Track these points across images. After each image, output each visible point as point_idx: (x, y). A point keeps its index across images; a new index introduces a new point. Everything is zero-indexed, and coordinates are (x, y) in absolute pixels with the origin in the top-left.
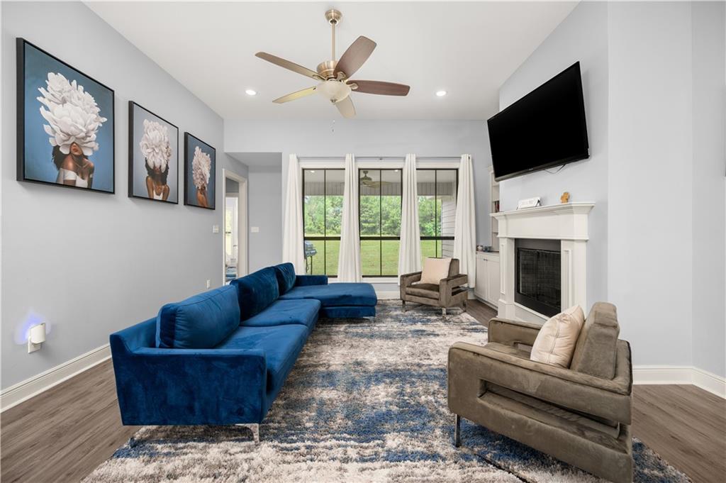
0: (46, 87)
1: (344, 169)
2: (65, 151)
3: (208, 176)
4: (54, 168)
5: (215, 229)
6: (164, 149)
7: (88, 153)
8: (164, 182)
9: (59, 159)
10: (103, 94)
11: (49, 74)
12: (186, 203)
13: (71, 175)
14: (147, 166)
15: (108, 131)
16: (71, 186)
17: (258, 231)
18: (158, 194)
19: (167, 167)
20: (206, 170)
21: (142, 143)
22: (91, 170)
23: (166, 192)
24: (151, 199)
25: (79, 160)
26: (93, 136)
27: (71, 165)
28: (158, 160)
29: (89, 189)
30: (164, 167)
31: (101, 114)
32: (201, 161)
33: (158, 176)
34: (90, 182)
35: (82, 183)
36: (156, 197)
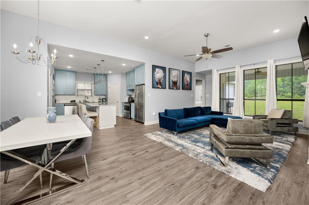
0: (155, 71)
1: (235, 72)
2: (158, 82)
3: (189, 81)
4: (156, 85)
5: (192, 96)
6: (176, 76)
7: (161, 81)
8: (176, 84)
9: (157, 83)
10: (164, 69)
11: (156, 69)
12: (182, 89)
13: (159, 86)
14: (172, 81)
15: (165, 76)
16: (159, 88)
17: (208, 96)
18: (175, 88)
19: (177, 81)
20: (188, 79)
21: (172, 76)
22: (162, 85)
23: (177, 87)
24: (173, 89)
25: (160, 83)
26: (162, 78)
27: (159, 84)
28: (175, 80)
29: (162, 88)
30: (176, 81)
31: (163, 73)
32: (187, 77)
33: (175, 83)
34: (162, 87)
35: (160, 87)
36: (174, 88)
